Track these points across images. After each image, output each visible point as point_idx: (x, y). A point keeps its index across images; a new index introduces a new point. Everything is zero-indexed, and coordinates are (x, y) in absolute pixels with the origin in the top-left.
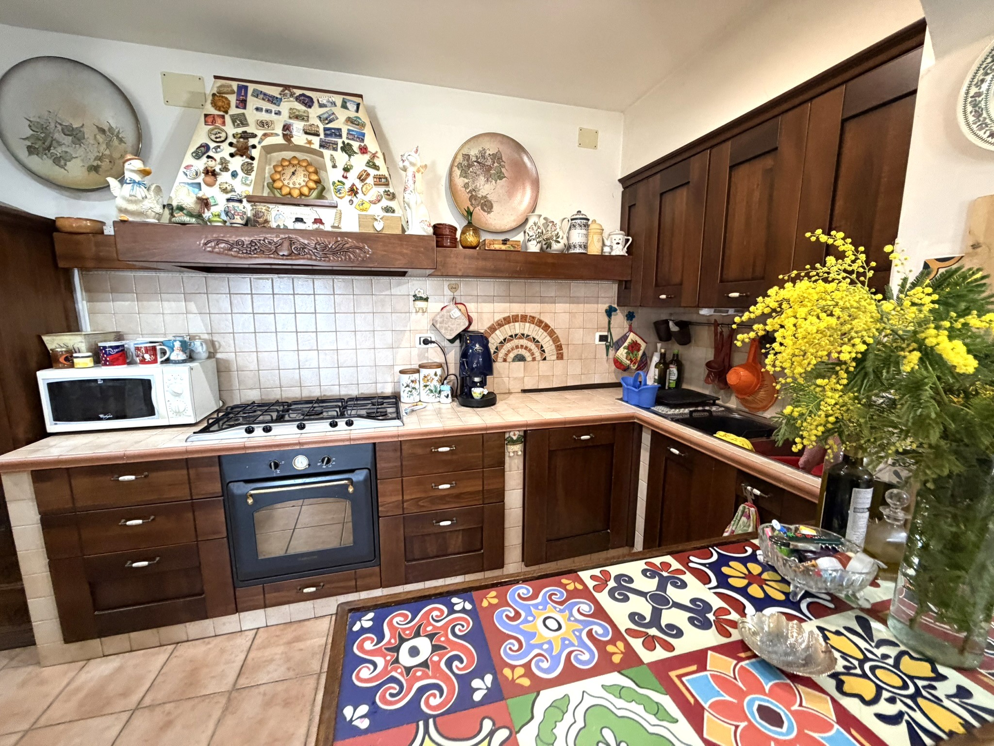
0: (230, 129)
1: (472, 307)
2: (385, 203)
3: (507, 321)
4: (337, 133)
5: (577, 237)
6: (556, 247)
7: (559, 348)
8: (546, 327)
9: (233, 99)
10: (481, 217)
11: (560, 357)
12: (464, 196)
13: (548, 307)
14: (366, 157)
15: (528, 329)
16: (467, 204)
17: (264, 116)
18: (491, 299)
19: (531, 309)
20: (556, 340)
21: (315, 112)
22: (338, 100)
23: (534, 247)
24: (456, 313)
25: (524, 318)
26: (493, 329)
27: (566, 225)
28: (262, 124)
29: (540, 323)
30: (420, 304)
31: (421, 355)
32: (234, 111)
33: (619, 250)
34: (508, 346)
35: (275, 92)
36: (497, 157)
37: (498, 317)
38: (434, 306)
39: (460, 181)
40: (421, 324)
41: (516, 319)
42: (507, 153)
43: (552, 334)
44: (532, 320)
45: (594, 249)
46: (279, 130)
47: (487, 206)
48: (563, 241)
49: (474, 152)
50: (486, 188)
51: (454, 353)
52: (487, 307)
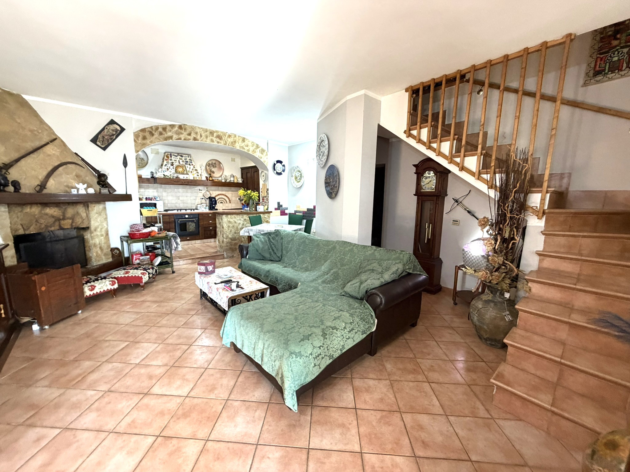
0: (170, 162)
1: (211, 192)
2: (197, 174)
3: (219, 195)
4: (187, 162)
5: (232, 179)
6: (228, 181)
7: (230, 201)
8: (227, 196)
9: (169, 156)
10: (212, 174)
11: (230, 203)
12: (209, 171)
13: (227, 192)
14: (193, 166)
15: (223, 197)
16: (210, 173)
17: (175, 159)
18: (215, 190)
19: (223, 193)
20: (229, 199)
21: (183, 158)
22: (187, 156)
23: (223, 181)
24: (208, 193)
25: (222, 195)
26: (216, 196)
27: (230, 177)
28: (175, 160)
29: (225, 196)
30: (200, 191)
31: (201, 201)
32: (170, 158)
33: (241, 182)
34: (219, 200)
35: (176, 155)
36: (215, 163)
37: (217, 194)
38: (203, 192)
39: (208, 168)
40: (201, 195)
41: (220, 195)
42: (217, 163)
43: (228, 198)
44: (224, 195)
45: (236, 181)
46: (178, 161)
47: (213, 172)
48: (229, 180)
49: (210, 163)
50: (213, 169)
51: (208, 201)
52: (214, 192)
